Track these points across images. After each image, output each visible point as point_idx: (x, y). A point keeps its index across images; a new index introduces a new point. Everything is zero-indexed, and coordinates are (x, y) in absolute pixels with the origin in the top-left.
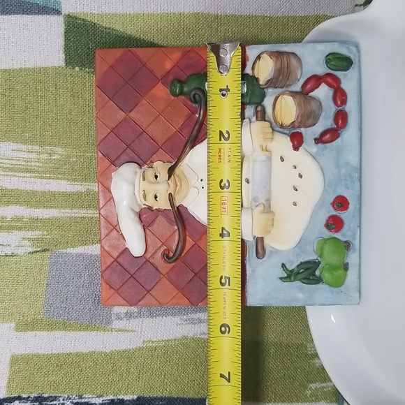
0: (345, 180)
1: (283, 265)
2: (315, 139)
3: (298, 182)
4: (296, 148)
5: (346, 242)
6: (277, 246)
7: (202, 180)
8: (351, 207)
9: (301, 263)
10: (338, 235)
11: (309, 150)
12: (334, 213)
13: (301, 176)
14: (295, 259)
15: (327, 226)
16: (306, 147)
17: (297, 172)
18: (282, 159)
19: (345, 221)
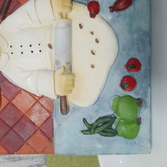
0: (137, 44)
1: (85, 120)
2: (110, 8)
3: (95, 47)
4: (93, 16)
5: (138, 99)
6: (78, 104)
7: (11, 47)
8: (143, 68)
9: (100, 118)
10: (132, 94)
11: (105, 18)
12: (127, 74)
13: (97, 41)
14: (95, 114)
15: (122, 85)
16: (103, 15)
17: (94, 37)
18: (81, 26)
19: (138, 81)
